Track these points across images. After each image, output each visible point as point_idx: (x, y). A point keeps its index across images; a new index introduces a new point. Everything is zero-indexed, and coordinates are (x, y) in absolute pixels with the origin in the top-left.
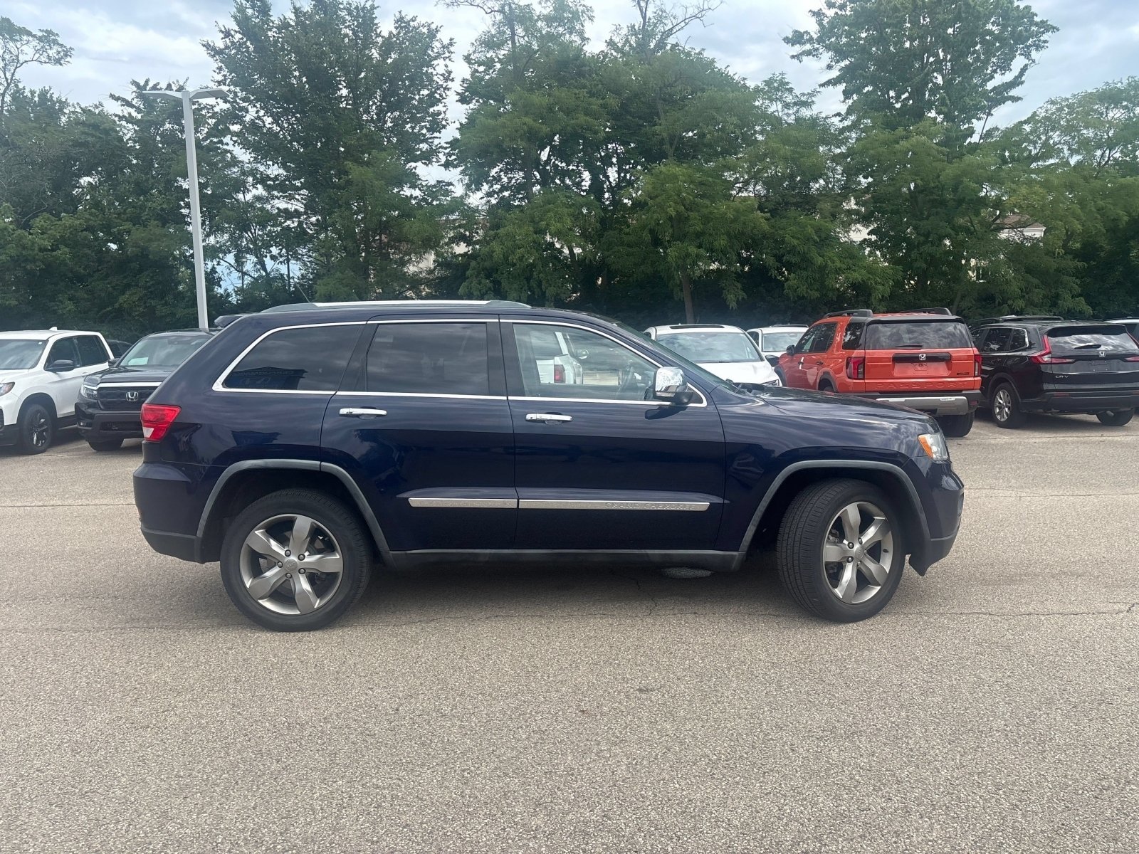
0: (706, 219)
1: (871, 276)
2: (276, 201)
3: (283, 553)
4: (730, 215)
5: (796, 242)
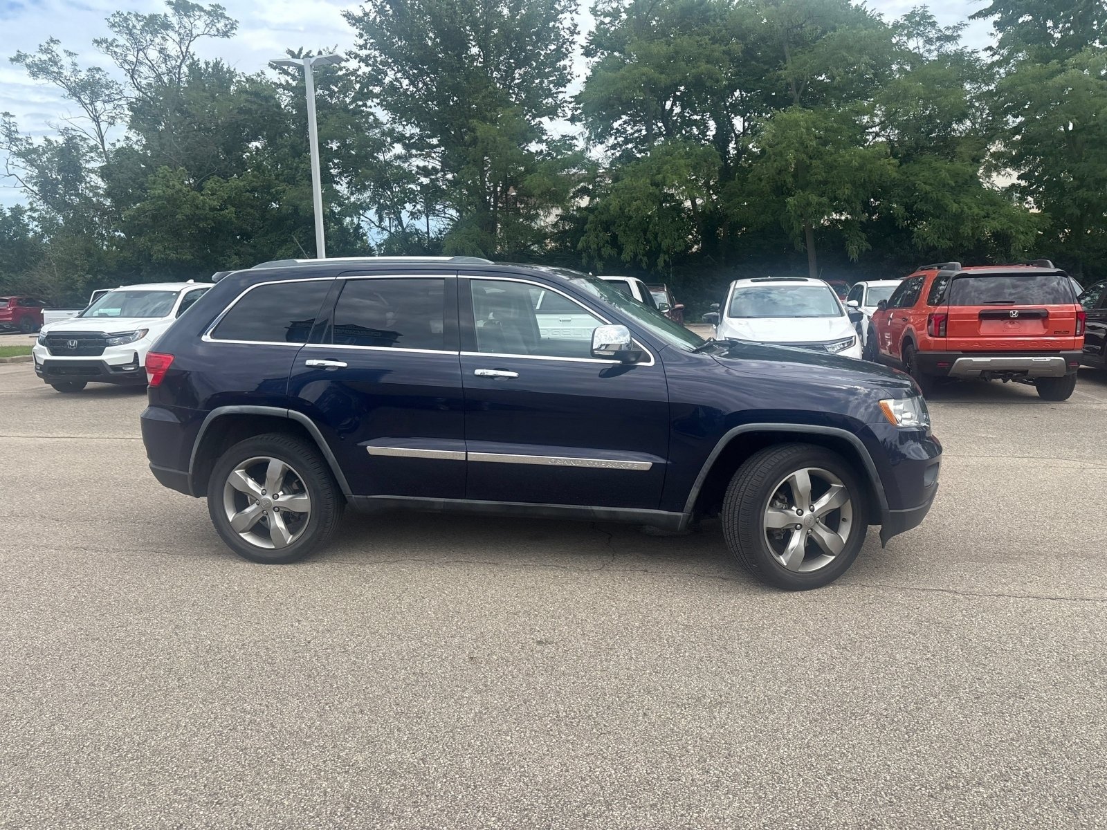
0: (830, 167)
1: (1012, 225)
2: (414, 159)
3: (260, 492)
4: (855, 163)
5: (928, 188)
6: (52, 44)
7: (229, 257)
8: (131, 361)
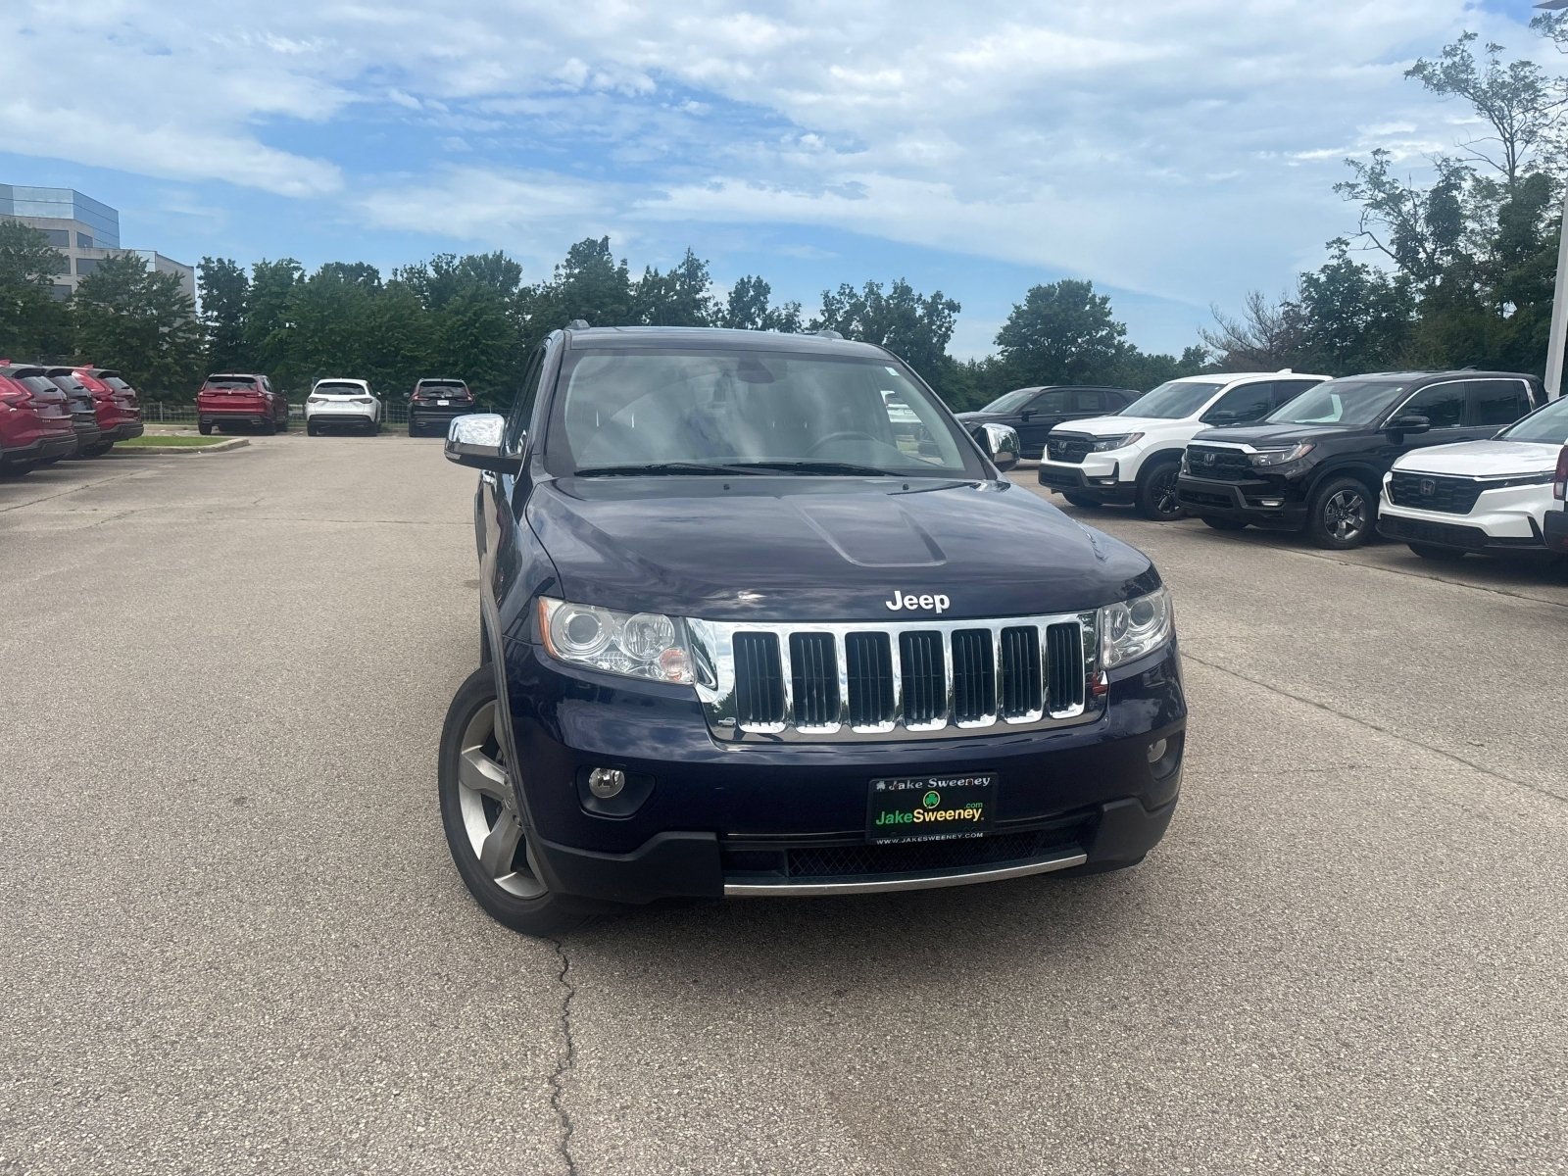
6: (1465, 41)
8: (1111, 473)
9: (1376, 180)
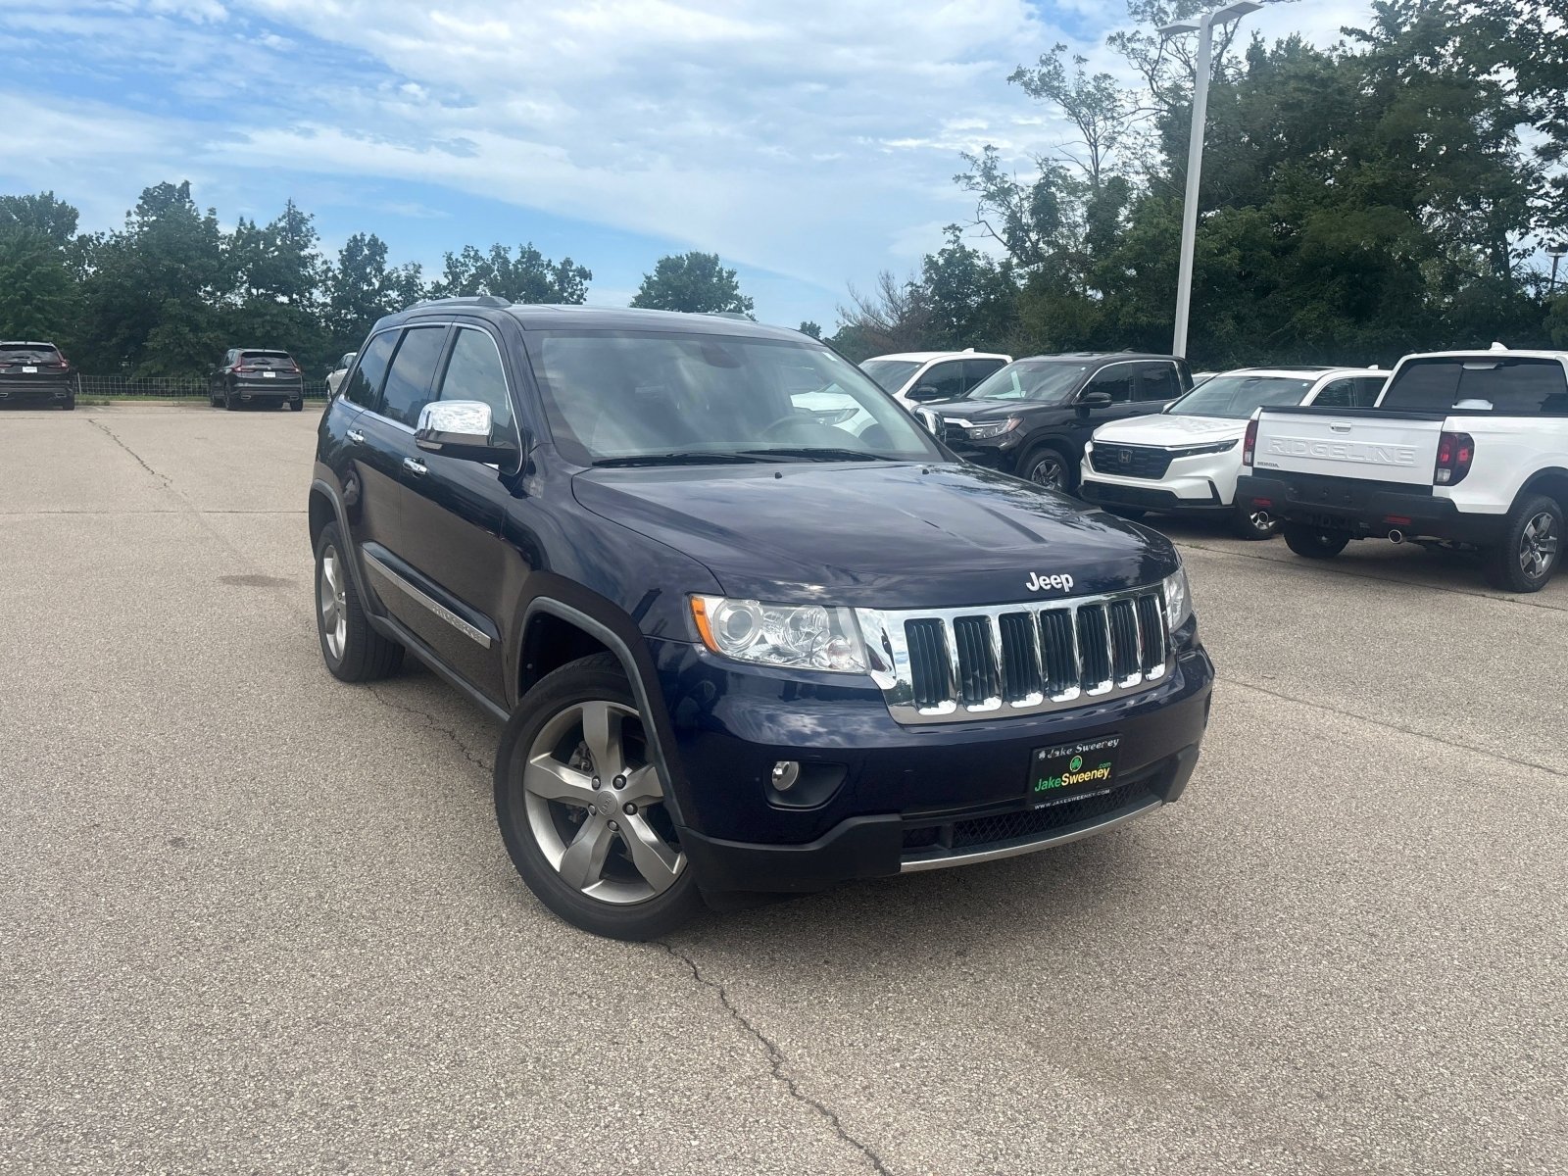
6: (1057, 52)
7: (1223, 321)
9: (988, 175)
